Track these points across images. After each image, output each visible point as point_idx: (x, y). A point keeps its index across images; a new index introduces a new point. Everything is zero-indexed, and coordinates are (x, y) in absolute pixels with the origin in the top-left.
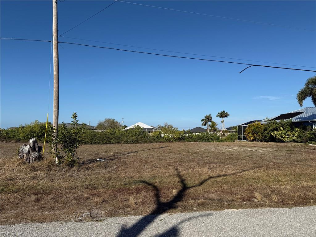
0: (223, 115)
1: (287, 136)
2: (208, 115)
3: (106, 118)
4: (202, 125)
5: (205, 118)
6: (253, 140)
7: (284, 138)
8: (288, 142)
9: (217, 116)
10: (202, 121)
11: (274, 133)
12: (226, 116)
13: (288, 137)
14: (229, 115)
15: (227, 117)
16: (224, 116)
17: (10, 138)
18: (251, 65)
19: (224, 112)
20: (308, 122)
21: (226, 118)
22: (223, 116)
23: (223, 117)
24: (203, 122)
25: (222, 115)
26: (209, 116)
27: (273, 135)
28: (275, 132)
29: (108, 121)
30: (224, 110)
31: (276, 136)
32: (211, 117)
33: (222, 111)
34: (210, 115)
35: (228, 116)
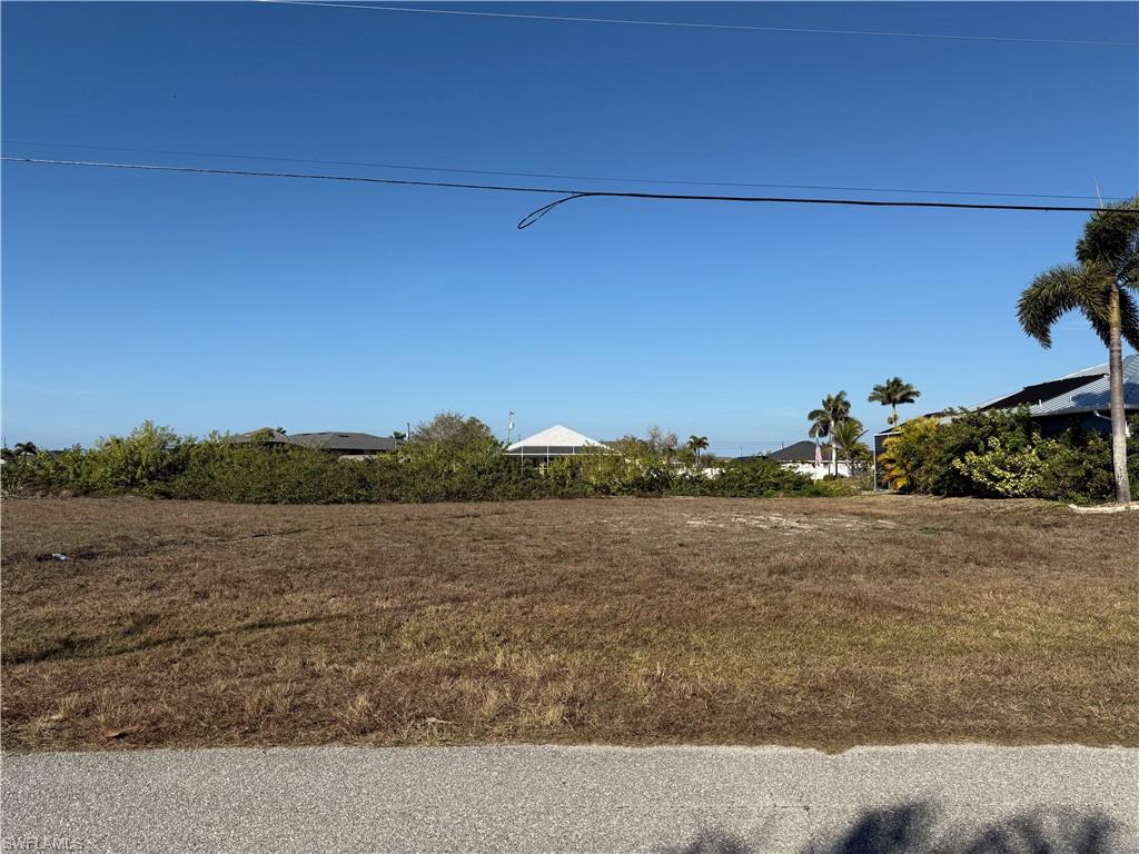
0: (895, 393)
1: (1011, 472)
2: (834, 397)
3: (441, 412)
4: (812, 433)
5: (823, 408)
6: (904, 491)
7: (996, 480)
8: (1015, 496)
9: (871, 399)
10: (812, 416)
11: (963, 461)
12: (905, 399)
13: (1018, 477)
14: (917, 394)
15: (912, 401)
16: (898, 397)
17: (63, 483)
18: (571, 195)
19: (897, 382)
20: (1092, 413)
21: (906, 405)
22: (893, 397)
23: (894, 402)
24: (815, 421)
25: (889, 396)
26: (838, 398)
27: (959, 470)
28: (971, 457)
29: (445, 422)
30: (898, 376)
31: (971, 474)
32: (847, 404)
33: (892, 380)
34: (842, 393)
35: (914, 398)
